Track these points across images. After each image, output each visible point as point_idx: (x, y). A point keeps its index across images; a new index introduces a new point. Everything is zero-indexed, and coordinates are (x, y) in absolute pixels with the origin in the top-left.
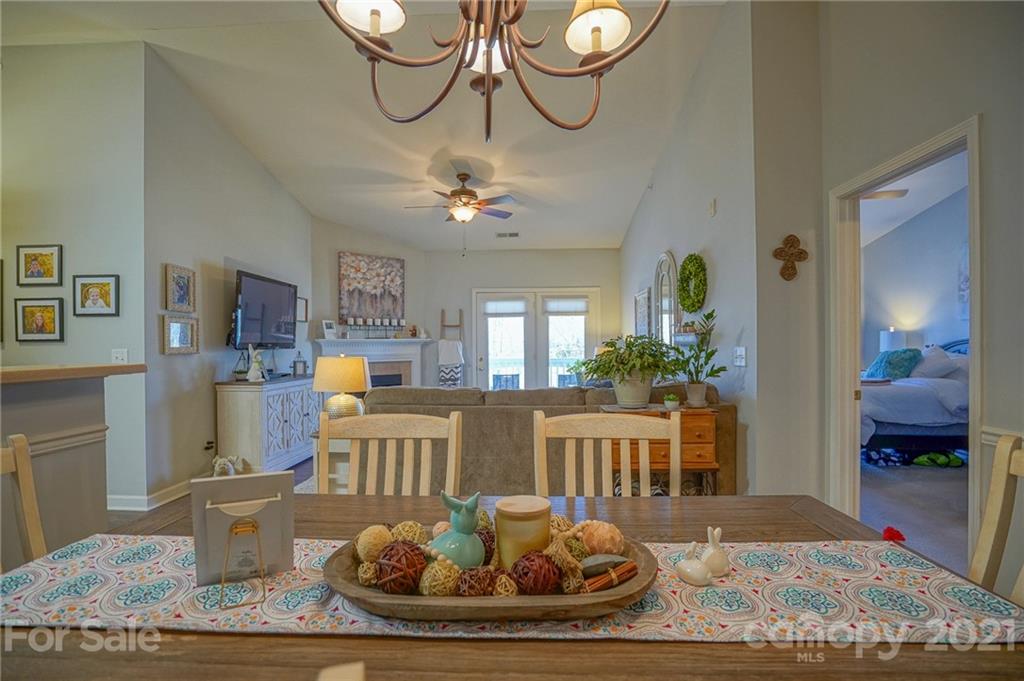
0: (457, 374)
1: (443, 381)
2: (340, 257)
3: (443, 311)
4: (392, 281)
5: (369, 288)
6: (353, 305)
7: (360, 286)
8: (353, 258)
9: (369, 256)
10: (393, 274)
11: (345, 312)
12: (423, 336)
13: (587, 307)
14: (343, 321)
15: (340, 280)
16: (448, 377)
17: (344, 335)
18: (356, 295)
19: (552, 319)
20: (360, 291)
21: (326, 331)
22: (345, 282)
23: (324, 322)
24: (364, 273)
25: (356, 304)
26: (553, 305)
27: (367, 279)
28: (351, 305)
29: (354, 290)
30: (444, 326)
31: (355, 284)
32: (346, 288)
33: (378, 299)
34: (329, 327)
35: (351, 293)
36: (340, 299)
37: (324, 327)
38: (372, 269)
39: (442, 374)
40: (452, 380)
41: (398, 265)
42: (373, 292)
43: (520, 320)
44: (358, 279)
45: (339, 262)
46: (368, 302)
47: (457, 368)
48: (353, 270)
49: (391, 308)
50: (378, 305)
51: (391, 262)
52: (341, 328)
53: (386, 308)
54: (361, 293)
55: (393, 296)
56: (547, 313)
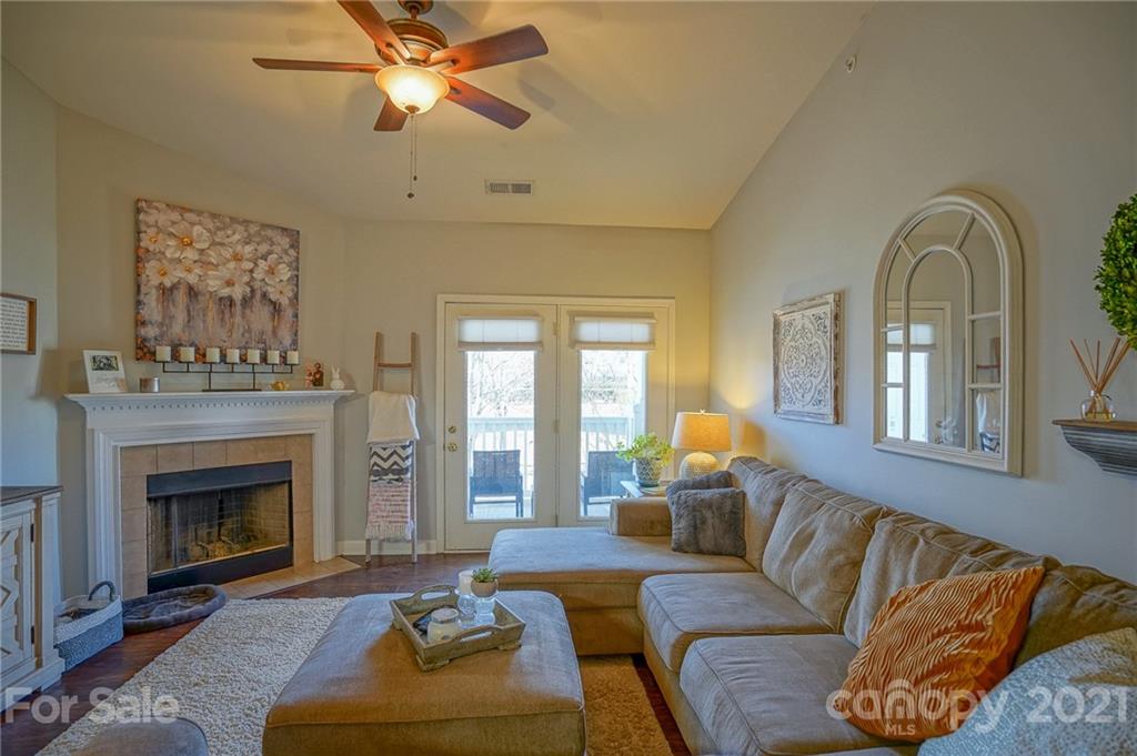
0: (404, 460)
1: (376, 473)
2: (138, 211)
3: (379, 338)
4: (271, 271)
5: (213, 284)
6: (172, 318)
7: (192, 279)
8: (175, 216)
9: (214, 216)
10: (273, 257)
11: (150, 332)
12: (337, 385)
13: (652, 334)
14: (144, 352)
15: (138, 260)
16: (386, 465)
17: (145, 385)
18: (181, 296)
19: (586, 354)
20: (191, 288)
21: (92, 375)
22: (151, 269)
23: (88, 355)
24: (202, 251)
25: (180, 316)
26: (589, 330)
27: (206, 264)
28: (168, 319)
29: (174, 287)
30: (381, 366)
31: (178, 274)
32: (155, 281)
33: (238, 308)
34: (106, 365)
35: (166, 293)
36: (139, 303)
37: (89, 365)
38: (222, 244)
39: (375, 459)
40: (394, 472)
41: (285, 242)
42: (225, 292)
43: (529, 356)
44: (188, 263)
45: (137, 222)
46: (212, 313)
47: (404, 447)
48: (172, 242)
49: (269, 328)
50: (238, 319)
51: (269, 233)
52: (141, 369)
53: (256, 327)
54: (192, 292)
55: (274, 304)
56: (577, 344)
